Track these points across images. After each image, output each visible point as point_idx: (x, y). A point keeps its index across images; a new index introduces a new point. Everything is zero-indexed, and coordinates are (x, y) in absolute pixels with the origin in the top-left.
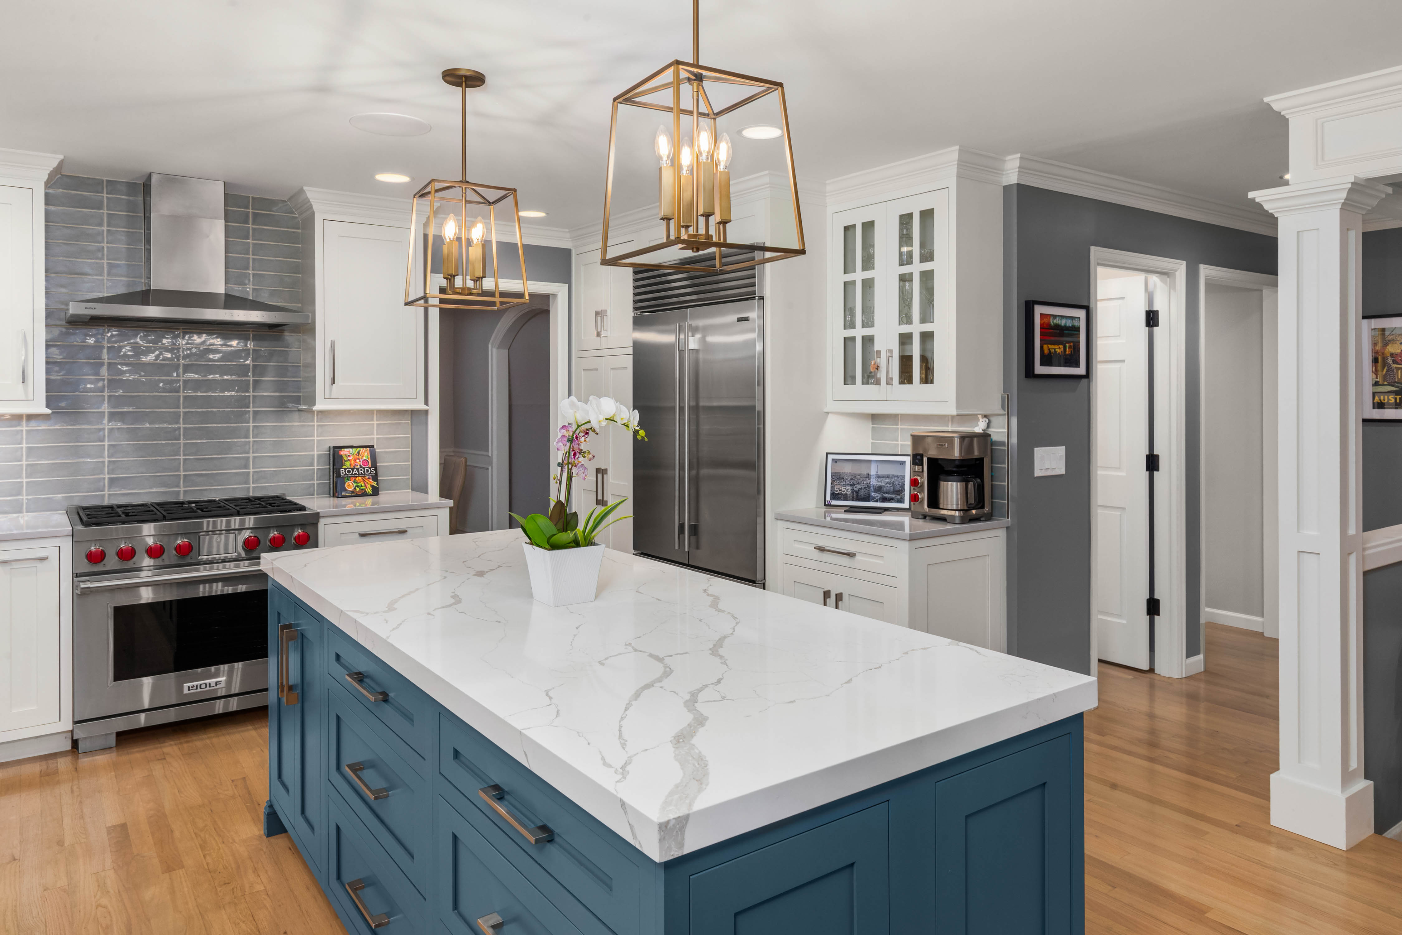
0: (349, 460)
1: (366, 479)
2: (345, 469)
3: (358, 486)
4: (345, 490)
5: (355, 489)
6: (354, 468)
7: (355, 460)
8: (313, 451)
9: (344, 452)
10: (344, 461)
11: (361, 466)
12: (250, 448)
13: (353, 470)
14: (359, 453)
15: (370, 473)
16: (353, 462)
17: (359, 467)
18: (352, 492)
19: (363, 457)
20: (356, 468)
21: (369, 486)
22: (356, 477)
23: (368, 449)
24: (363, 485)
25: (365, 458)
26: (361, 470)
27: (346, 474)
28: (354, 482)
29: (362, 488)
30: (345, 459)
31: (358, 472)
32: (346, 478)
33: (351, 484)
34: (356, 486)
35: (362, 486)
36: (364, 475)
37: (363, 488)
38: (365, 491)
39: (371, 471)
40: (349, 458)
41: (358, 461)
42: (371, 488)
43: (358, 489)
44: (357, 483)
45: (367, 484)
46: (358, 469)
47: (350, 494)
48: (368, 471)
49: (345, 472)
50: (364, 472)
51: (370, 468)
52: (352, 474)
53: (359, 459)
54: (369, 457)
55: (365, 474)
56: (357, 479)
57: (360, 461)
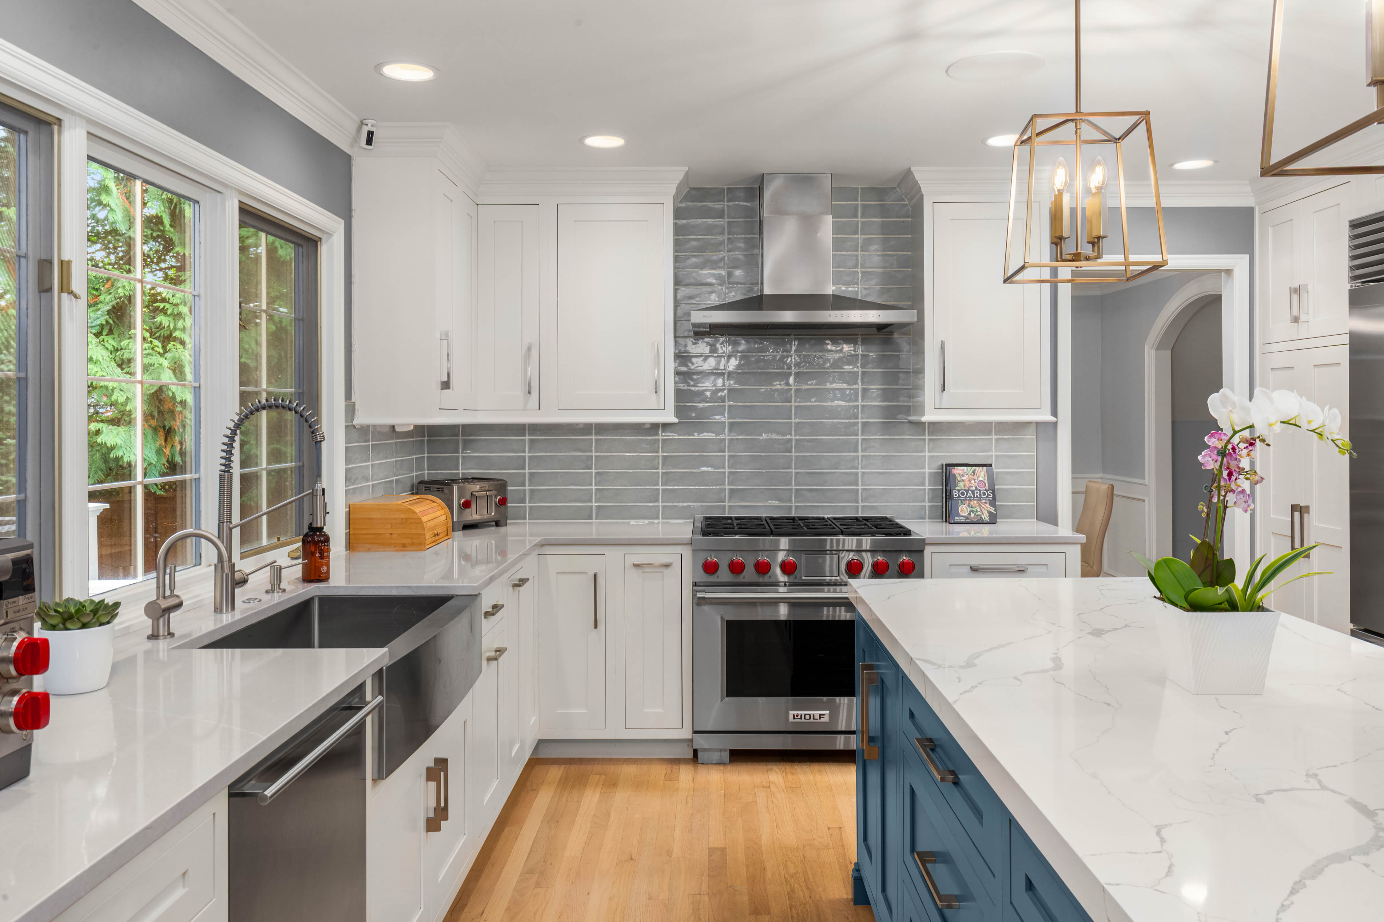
0: (963, 480)
1: (982, 503)
2: (959, 491)
3: (973, 511)
4: (959, 515)
5: (970, 514)
6: (969, 490)
7: (970, 481)
8: (924, 468)
9: (957, 471)
10: (957, 481)
11: (976, 488)
12: (859, 463)
13: (967, 491)
14: (974, 472)
15: (987, 497)
16: (967, 483)
17: (974, 488)
18: (967, 518)
19: (979, 477)
20: (971, 491)
21: (985, 512)
22: (971, 500)
23: (985, 468)
24: (979, 510)
25: (981, 479)
26: (977, 493)
27: (959, 496)
28: (968, 506)
29: (977, 514)
30: (959, 479)
31: (974, 495)
32: (960, 501)
33: (965, 509)
34: (970, 511)
35: (977, 511)
36: (979, 499)
37: (979, 513)
38: (981, 517)
39: (988, 494)
40: (963, 478)
41: (973, 481)
42: (988, 515)
43: (973, 515)
44: (971, 507)
45: (983, 510)
46: (973, 492)
47: (963, 520)
48: (984, 494)
49: (958, 493)
50: (980, 495)
51: (987, 491)
52: (966, 497)
53: (975, 480)
54: (986, 477)
55: (981, 497)
56: (972, 503)
57: (975, 482)
